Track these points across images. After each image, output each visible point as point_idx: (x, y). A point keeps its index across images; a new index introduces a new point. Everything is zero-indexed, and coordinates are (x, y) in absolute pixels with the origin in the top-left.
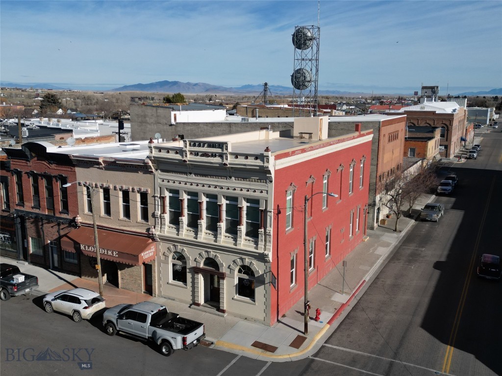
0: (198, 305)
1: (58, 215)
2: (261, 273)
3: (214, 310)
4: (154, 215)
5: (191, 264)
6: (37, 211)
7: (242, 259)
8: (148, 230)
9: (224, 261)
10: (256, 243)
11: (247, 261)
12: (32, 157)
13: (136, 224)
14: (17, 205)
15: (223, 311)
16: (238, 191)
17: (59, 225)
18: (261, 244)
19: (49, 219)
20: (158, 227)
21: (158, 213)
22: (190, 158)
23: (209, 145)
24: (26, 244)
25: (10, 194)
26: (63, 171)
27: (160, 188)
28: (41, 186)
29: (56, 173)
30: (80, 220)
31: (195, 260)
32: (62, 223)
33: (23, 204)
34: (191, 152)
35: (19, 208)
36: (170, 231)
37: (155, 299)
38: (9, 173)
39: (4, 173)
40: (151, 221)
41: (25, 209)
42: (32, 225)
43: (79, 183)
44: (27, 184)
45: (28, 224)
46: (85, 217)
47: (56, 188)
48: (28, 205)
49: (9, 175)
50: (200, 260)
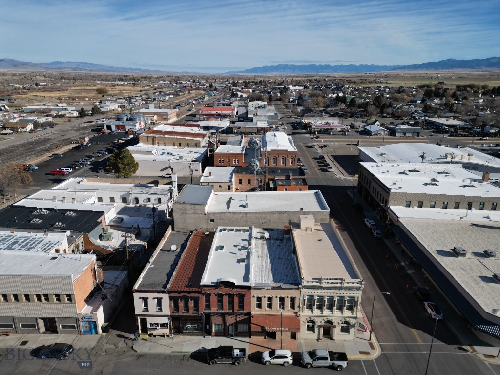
0: (321, 339)
1: (236, 312)
2: (354, 323)
3: (329, 340)
4: (299, 306)
5: (318, 324)
6: (221, 311)
7: (345, 319)
8: (296, 313)
9: (335, 321)
10: (352, 312)
11: (347, 320)
13: (288, 312)
14: (205, 310)
15: (334, 340)
16: (345, 295)
17: (236, 316)
18: (354, 313)
19: (229, 314)
20: (301, 311)
21: (301, 305)
22: (325, 285)
23: (335, 279)
24: (208, 327)
25: (200, 305)
26: (242, 292)
27: (303, 296)
28: (225, 299)
29: (237, 293)
30: (253, 313)
31: (321, 322)
32: (239, 315)
33: (210, 309)
34: (325, 282)
35: (206, 311)
36: (307, 312)
37: (298, 341)
38: (200, 295)
39: (196, 295)
40: (297, 309)
41: (211, 311)
42: (216, 318)
43: (254, 297)
44: (214, 300)
45: (213, 318)
46: (255, 311)
47: (236, 300)
48: (214, 309)
49: (200, 296)
50: (323, 322)
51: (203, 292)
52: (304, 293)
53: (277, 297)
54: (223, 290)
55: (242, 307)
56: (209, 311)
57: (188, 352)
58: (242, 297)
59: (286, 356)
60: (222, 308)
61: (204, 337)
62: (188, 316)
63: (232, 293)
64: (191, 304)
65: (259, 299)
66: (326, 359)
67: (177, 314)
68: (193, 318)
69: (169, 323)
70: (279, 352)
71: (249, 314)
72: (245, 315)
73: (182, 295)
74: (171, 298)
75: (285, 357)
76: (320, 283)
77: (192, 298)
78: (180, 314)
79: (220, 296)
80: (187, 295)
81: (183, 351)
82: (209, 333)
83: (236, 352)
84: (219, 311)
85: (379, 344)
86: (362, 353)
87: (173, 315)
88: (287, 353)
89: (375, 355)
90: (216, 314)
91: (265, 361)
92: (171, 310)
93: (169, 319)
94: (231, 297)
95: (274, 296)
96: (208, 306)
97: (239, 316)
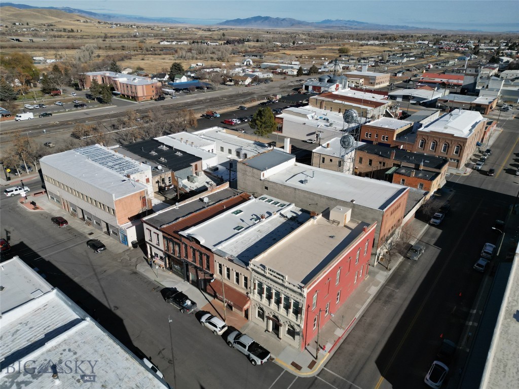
0: (269, 332)
2: (298, 331)
3: (276, 336)
4: (250, 288)
5: (266, 314)
7: (290, 322)
9: (282, 320)
10: (297, 318)
11: (292, 324)
12: (192, 241)
15: (280, 339)
16: (290, 296)
20: (252, 294)
22: (269, 275)
23: (277, 274)
24: (188, 274)
25: (182, 251)
26: (207, 253)
27: (254, 279)
28: (197, 254)
29: (204, 253)
30: (215, 276)
31: (269, 314)
32: (207, 273)
33: (188, 258)
34: (269, 273)
35: (185, 259)
36: (257, 297)
37: (249, 322)
38: (181, 243)
39: (178, 242)
40: (249, 290)
41: (189, 260)
42: (192, 269)
43: (216, 262)
44: (189, 251)
45: (190, 267)
46: (217, 276)
47: (204, 259)
50: (271, 315)
51: (183, 241)
52: (254, 276)
53: (232, 270)
54: (195, 246)
55: (208, 267)
56: (187, 260)
57: (163, 286)
58: (208, 258)
60: (196, 262)
62: (175, 258)
63: (201, 250)
66: (244, 346)
67: (168, 252)
68: (178, 261)
69: (163, 258)
70: (214, 320)
71: (212, 275)
73: (170, 237)
74: (164, 237)
75: (216, 326)
76: (264, 271)
77: (176, 243)
78: (170, 253)
79: (194, 250)
80: (173, 238)
81: (161, 283)
82: (188, 279)
83: (188, 303)
85: (323, 367)
86: (294, 364)
87: (166, 251)
88: (220, 324)
89: (305, 374)
90: (192, 265)
91: (201, 320)
92: (164, 247)
93: (164, 254)
94: (200, 254)
95: (231, 268)
96: (187, 255)
97: (206, 275)
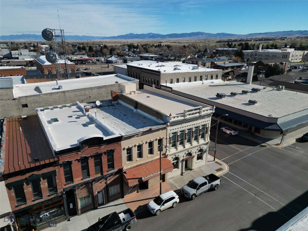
0: (184, 173)
1: (105, 174)
2: (205, 149)
5: (181, 159)
6: (87, 180)
7: (200, 147)
8: (164, 154)
11: (202, 147)
12: (84, 148)
13: (157, 155)
14: (65, 185)
15: (193, 169)
17: (106, 179)
18: (206, 139)
19: (98, 180)
20: (168, 151)
21: (168, 145)
22: (188, 117)
24: (71, 206)
25: (57, 181)
26: (110, 147)
27: (169, 134)
28: (91, 163)
29: (105, 150)
30: (125, 168)
31: (183, 156)
32: (110, 176)
33: (72, 181)
34: (188, 115)
35: (67, 186)
36: (173, 150)
37: (167, 182)
38: (57, 167)
39: (51, 169)
40: (164, 150)
41: (75, 183)
42: (82, 190)
43: (124, 149)
44: (77, 167)
45: (77, 192)
46: (126, 166)
47: (105, 159)
48: (78, 180)
49: (57, 169)
50: (185, 156)
51: (61, 162)
52: (170, 131)
53: (146, 143)
54: (88, 152)
55: (111, 166)
56: (72, 185)
58: (110, 153)
59: (173, 196)
60: (89, 175)
61: (69, 220)
62: (42, 202)
63: (99, 152)
64: (44, 184)
65: (129, 150)
67: (23, 207)
68: (50, 202)
69: (11, 224)
70: (165, 197)
71: (120, 171)
72: (116, 173)
73: (27, 175)
74: (8, 186)
75: (172, 198)
76: (184, 116)
77: (44, 176)
78: (29, 203)
79: (84, 161)
80: (36, 173)
82: (73, 212)
83: (122, 216)
84: (84, 180)
86: (218, 171)
87: (17, 209)
88: (172, 194)
90: (82, 185)
91: (155, 211)
92: (11, 204)
93: (11, 218)
94: (98, 157)
95: (145, 142)
96: (70, 178)
97: (109, 178)
